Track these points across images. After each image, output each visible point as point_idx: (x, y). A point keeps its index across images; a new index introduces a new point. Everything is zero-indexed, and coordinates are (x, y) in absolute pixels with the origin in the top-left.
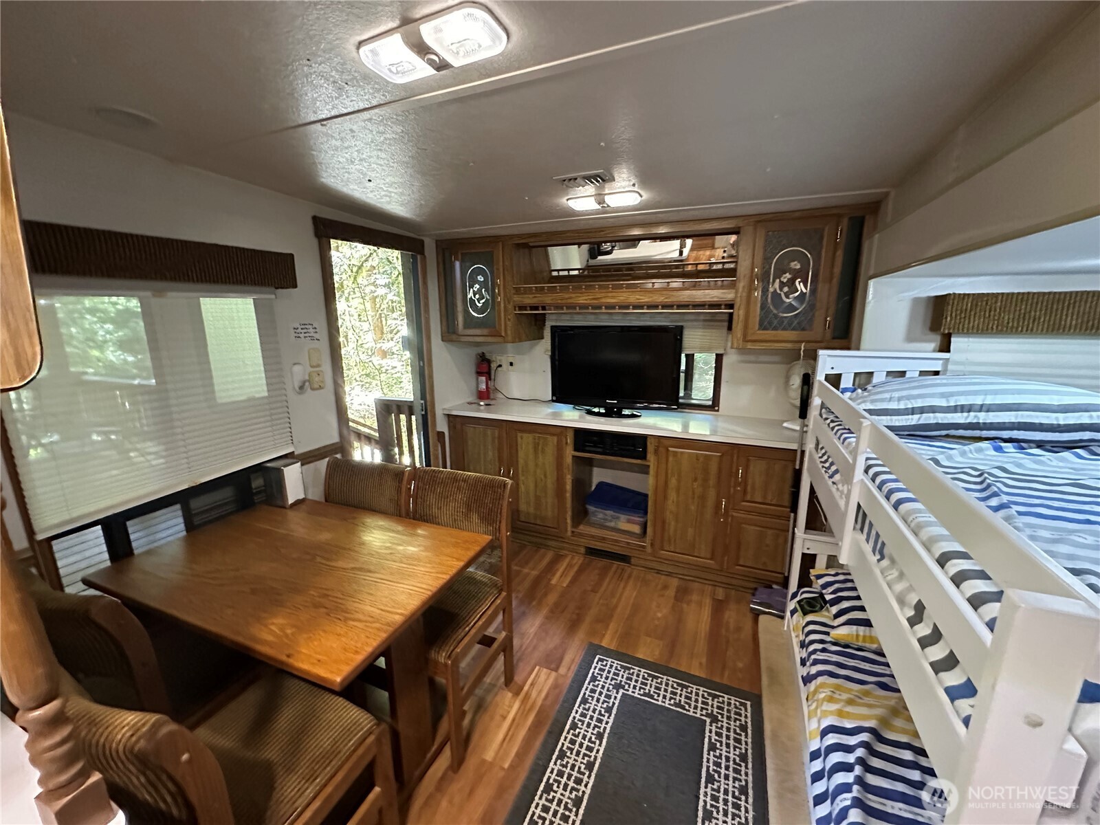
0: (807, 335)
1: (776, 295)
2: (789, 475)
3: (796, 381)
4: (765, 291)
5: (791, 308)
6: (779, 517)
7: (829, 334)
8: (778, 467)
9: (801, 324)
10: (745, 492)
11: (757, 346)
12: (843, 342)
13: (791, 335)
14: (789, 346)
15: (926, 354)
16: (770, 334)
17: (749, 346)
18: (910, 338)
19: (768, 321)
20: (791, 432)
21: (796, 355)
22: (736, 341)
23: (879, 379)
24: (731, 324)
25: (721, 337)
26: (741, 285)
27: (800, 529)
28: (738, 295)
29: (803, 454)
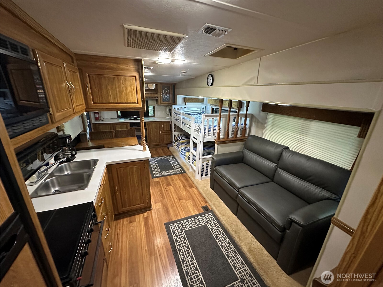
1: (164, 96)
2: (170, 125)
3: (168, 110)
4: (163, 95)
5: (167, 98)
6: (169, 132)
7: (172, 102)
8: (168, 124)
9: (169, 101)
10: (163, 129)
11: (162, 104)
12: (174, 103)
13: (167, 102)
14: (167, 104)
15: (183, 105)
16: (164, 102)
17: (161, 104)
18: (182, 103)
19: (164, 100)
20: (168, 119)
21: (167, 106)
22: (159, 104)
23: (180, 109)
24: (157, 100)
25: (155, 103)
26: (159, 94)
27: (173, 132)
28: (159, 96)
29: (172, 121)
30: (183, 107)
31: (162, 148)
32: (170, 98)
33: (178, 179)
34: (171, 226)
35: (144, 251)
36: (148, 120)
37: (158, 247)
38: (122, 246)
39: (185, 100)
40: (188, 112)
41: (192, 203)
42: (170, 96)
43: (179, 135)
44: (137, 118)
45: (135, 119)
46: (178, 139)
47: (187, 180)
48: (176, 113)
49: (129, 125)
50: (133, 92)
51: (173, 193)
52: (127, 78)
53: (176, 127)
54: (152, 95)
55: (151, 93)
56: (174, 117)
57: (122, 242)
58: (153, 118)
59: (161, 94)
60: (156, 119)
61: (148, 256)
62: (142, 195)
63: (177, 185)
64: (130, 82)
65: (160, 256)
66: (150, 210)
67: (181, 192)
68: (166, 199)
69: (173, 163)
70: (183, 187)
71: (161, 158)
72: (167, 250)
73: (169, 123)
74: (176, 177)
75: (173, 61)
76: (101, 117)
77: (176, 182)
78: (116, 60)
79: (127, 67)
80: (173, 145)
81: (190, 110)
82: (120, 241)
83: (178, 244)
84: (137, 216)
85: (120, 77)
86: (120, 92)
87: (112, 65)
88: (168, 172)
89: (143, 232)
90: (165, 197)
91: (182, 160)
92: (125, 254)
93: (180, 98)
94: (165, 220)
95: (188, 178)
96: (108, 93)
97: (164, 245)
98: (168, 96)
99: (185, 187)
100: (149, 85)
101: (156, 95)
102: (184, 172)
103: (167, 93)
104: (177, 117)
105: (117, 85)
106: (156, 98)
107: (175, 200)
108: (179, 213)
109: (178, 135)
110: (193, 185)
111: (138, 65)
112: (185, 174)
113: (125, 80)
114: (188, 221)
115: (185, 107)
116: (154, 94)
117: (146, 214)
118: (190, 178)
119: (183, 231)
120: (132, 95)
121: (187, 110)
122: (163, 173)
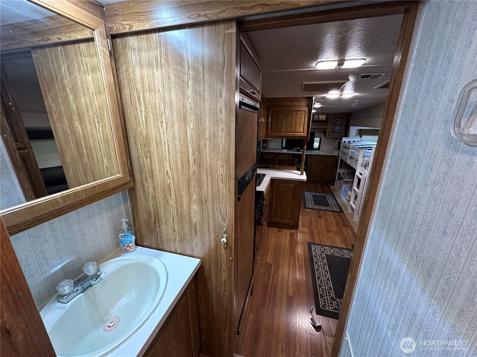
0: (340, 135)
2: (335, 160)
3: (336, 143)
4: (333, 127)
5: (337, 130)
7: (343, 134)
8: (333, 159)
9: (339, 133)
10: (327, 164)
11: (331, 137)
12: (346, 136)
13: (337, 135)
15: (358, 138)
16: (332, 134)
17: (329, 136)
18: (356, 136)
19: (333, 132)
20: (335, 153)
21: (337, 138)
22: (327, 136)
23: (351, 142)
24: (325, 133)
25: (322, 135)
26: (329, 125)
27: (338, 169)
28: (328, 127)
29: (339, 156)
30: (356, 140)
31: (321, 185)
32: (341, 130)
33: (332, 215)
34: (313, 246)
35: (286, 251)
36: (312, 152)
37: (298, 254)
38: (270, 242)
39: (361, 133)
40: (362, 146)
41: (341, 238)
42: (341, 127)
43: (346, 173)
44: (300, 150)
45: (298, 150)
46: (343, 177)
47: (342, 219)
48: (345, 147)
49: (291, 156)
50: (301, 123)
51: (322, 225)
52: (298, 112)
53: (344, 163)
54: (320, 127)
55: (320, 125)
56: (342, 152)
57: (271, 240)
58: (317, 151)
59: (331, 124)
60: (321, 153)
61: (288, 255)
62: (293, 212)
63: (329, 220)
64: (300, 115)
65: (298, 259)
66: (297, 230)
67: (332, 226)
68: (314, 227)
69: (330, 201)
70: (335, 223)
71: (318, 194)
72: (305, 259)
73: (335, 158)
74: (330, 213)
75: (341, 95)
76: (267, 146)
77: (329, 218)
78: (292, 100)
79: (300, 104)
80: (336, 183)
81: (365, 144)
82: (270, 239)
83: (316, 259)
84: (284, 230)
85: (293, 112)
86: (291, 124)
87: (289, 104)
88: (323, 208)
89: (288, 241)
90: (314, 225)
91: (342, 199)
92: (272, 247)
93: (353, 130)
94: (309, 240)
95: (345, 218)
96: (282, 125)
97: (303, 255)
98: (339, 128)
99: (337, 224)
100: (320, 116)
101: (325, 127)
102: (342, 211)
103: (339, 124)
104: (345, 151)
105: (290, 118)
106: (324, 129)
107: (323, 231)
108: (324, 240)
109: (343, 173)
110: (348, 225)
111: (309, 102)
112: (342, 214)
113: (296, 114)
114: (332, 249)
115: (360, 140)
116: (323, 125)
117: (292, 231)
118: (346, 218)
119: (324, 253)
120: (300, 126)
121: (360, 144)
122: (317, 207)
